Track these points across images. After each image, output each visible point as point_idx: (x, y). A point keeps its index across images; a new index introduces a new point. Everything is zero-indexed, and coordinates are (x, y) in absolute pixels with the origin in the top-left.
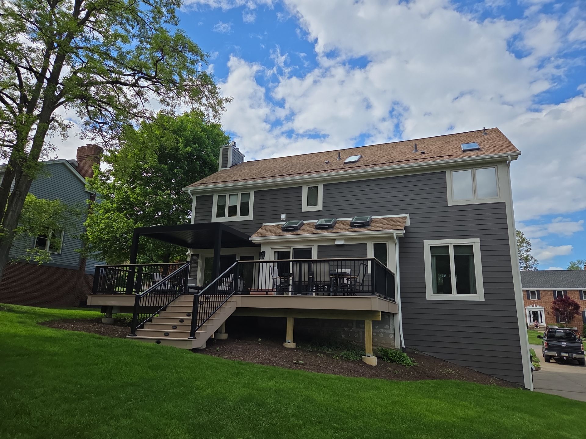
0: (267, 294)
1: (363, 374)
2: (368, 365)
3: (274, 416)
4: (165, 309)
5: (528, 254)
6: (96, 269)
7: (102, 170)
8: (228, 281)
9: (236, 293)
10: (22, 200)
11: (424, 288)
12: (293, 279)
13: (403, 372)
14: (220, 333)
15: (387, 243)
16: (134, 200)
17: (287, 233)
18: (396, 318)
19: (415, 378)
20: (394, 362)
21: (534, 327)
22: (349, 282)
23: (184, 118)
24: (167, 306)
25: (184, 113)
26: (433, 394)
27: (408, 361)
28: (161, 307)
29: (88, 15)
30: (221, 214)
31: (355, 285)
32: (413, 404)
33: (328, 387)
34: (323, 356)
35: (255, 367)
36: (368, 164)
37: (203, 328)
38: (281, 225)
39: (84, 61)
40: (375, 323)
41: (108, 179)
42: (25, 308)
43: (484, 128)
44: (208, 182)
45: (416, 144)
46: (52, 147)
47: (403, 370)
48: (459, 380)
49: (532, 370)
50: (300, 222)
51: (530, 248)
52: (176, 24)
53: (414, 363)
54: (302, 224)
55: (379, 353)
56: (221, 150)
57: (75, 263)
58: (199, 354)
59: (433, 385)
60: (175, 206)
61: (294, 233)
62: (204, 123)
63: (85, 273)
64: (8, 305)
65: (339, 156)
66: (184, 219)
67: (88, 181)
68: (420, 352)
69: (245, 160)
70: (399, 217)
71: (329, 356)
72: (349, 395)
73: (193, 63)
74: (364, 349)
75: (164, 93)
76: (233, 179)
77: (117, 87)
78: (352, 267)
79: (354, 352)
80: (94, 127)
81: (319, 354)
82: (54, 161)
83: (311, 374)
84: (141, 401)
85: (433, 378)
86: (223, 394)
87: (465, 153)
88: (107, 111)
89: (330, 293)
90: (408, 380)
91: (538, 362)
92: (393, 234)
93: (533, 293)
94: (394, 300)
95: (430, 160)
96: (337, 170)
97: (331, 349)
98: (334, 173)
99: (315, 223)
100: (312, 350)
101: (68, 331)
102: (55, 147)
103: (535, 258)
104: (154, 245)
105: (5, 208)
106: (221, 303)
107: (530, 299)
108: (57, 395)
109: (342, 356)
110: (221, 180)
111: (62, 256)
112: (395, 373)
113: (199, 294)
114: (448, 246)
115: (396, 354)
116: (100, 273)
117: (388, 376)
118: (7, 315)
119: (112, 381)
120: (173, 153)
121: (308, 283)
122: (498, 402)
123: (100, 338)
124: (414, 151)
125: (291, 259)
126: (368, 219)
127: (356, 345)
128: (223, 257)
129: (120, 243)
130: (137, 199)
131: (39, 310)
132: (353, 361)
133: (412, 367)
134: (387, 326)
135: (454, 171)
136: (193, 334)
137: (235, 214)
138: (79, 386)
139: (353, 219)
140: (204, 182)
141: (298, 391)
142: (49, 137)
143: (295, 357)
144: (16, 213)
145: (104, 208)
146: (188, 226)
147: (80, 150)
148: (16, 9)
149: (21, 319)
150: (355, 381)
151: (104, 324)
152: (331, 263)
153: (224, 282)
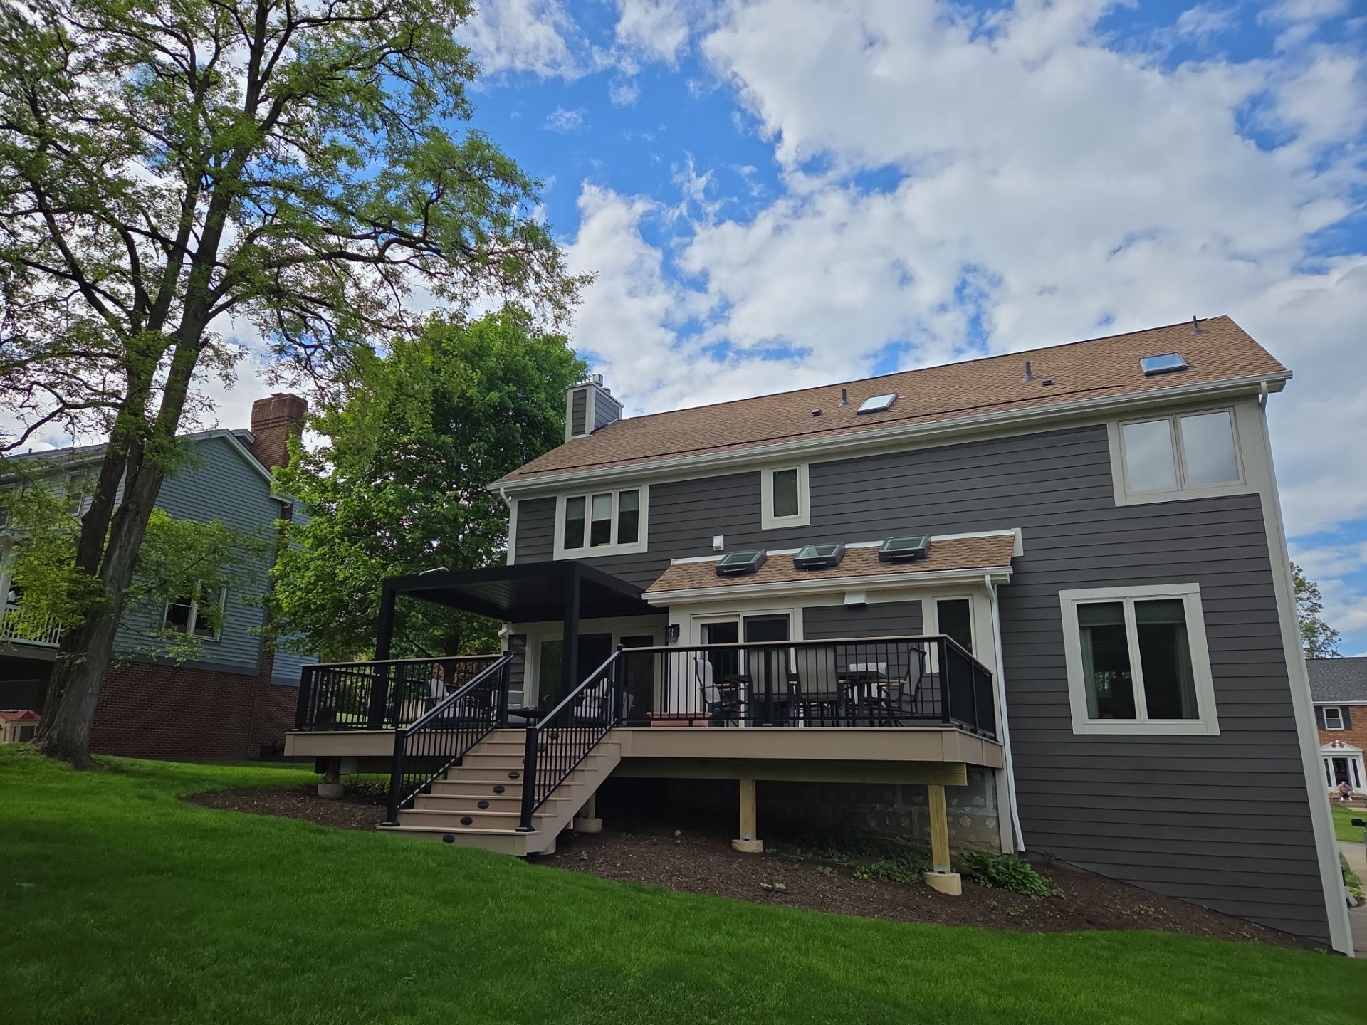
0: (691, 725)
1: (931, 917)
2: (941, 893)
3: (736, 1013)
4: (459, 762)
5: (1314, 618)
6: (303, 673)
7: (307, 449)
8: (597, 695)
9: (618, 724)
10: (142, 522)
11: (1067, 705)
12: (749, 690)
13: (1027, 912)
14: (585, 818)
15: (969, 598)
16: (381, 515)
17: (728, 581)
18: (1000, 778)
19: (1059, 926)
20: (1003, 886)
21: (1338, 799)
22: (883, 694)
23: (486, 325)
24: (463, 755)
25: (485, 315)
26: (1109, 966)
27: (1037, 884)
28: (451, 757)
29: (275, 112)
30: (574, 540)
31: (899, 700)
32: (1064, 991)
33: (853, 947)
34: (831, 872)
35: (674, 899)
36: (915, 415)
37: (549, 805)
38: (714, 562)
39: (267, 211)
40: (952, 792)
41: (322, 469)
42: (148, 764)
43: (1195, 317)
44: (543, 468)
45: (1028, 364)
46: (207, 403)
47: (1026, 907)
48: (1169, 929)
49: (1349, 905)
50: (759, 553)
51: (1319, 602)
52: (468, 117)
53: (1051, 888)
54: (764, 559)
55: (964, 864)
56: (570, 394)
57: (248, 659)
58: (542, 867)
59: (1107, 943)
60: (469, 525)
61: (747, 579)
62: (529, 336)
63: (271, 683)
64: (111, 757)
65: (844, 398)
66: (489, 554)
67: (279, 474)
68: (1063, 861)
69: (625, 416)
70: (996, 537)
71: (847, 871)
72: (906, 966)
73: (505, 202)
74: (928, 856)
75: (441, 273)
76: (600, 460)
77: (338, 265)
78: (893, 659)
79: (905, 862)
80: (297, 356)
81: (820, 868)
82: (209, 433)
83: (808, 916)
84: (430, 976)
85: (1104, 927)
86: (611, 961)
87: (1152, 379)
88: (320, 318)
89: (837, 722)
90: (1042, 930)
91: (1356, 886)
92: (984, 577)
93: (1332, 713)
94: (992, 735)
95: (1065, 398)
96: (840, 430)
97: (846, 854)
98: (834, 437)
99: (794, 555)
100: (802, 859)
101: (249, 816)
102: (212, 402)
103: (1331, 626)
104: (425, 615)
105: (104, 542)
106: (586, 746)
107: (1325, 730)
108: (248, 963)
109: (876, 873)
110: (572, 464)
111: (222, 645)
112: (1009, 914)
113: (538, 727)
114: (1121, 603)
115: (1007, 867)
116: (313, 684)
117: (992, 920)
118: (110, 781)
119: (361, 930)
120: (461, 404)
121: (786, 696)
122: (1271, 985)
123: (321, 832)
124: (1024, 380)
125: (741, 642)
126: (922, 542)
127: (905, 846)
128: (584, 640)
129: (348, 612)
130: (386, 513)
131: (177, 767)
132: (903, 885)
133: (1047, 899)
134: (978, 798)
135: (1124, 423)
136: (526, 820)
137: (607, 540)
138: (291, 941)
139: (884, 545)
140: (535, 470)
141: (784, 956)
142: (197, 381)
143: (765, 875)
144: (129, 552)
145: (315, 537)
146: (500, 570)
147: (260, 406)
148: (121, 106)
149: (143, 790)
150: (914, 932)
151: (321, 798)
152: (840, 649)
153: (588, 698)
